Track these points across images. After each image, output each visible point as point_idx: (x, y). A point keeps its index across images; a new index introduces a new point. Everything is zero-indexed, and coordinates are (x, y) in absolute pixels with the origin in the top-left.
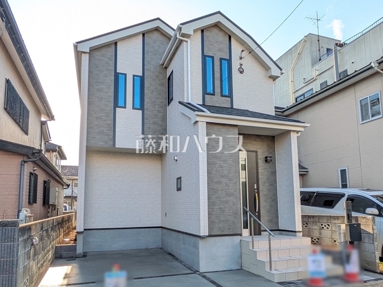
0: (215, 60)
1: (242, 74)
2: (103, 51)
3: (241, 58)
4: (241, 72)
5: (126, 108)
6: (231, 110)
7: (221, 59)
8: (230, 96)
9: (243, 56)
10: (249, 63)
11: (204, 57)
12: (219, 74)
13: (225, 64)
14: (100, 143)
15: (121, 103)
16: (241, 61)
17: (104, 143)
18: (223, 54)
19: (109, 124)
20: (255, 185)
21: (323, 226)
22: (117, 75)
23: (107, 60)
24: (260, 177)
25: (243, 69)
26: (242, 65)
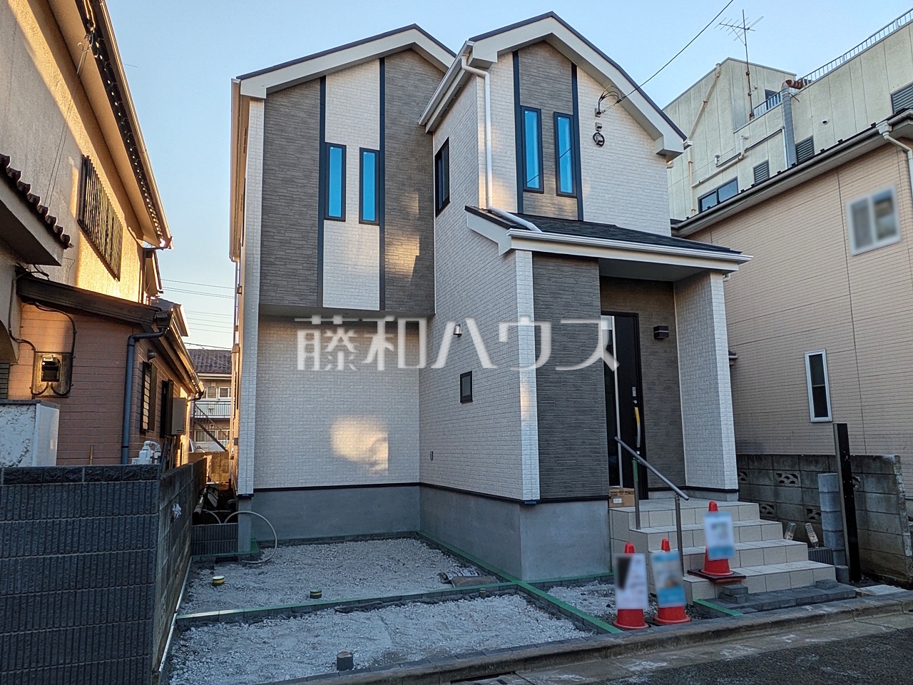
0: (543, 117)
1: (601, 148)
2: (296, 96)
3: (599, 113)
4: (600, 144)
5: (345, 221)
6: (579, 226)
7: (556, 115)
8: (577, 194)
9: (602, 109)
10: (616, 126)
11: (520, 111)
13: (564, 125)
14: (289, 298)
15: (334, 210)
16: (599, 120)
17: (296, 298)
18: (559, 104)
19: (309, 257)
20: (634, 388)
21: (782, 478)
22: (325, 148)
23: (305, 116)
24: (643, 370)
25: (602, 136)
26: (601, 127)
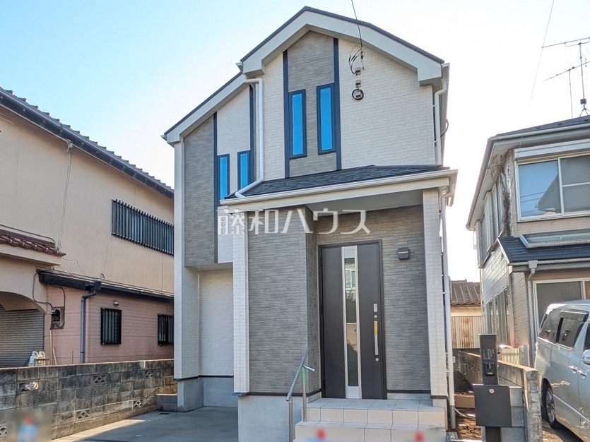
0: (307, 95)
1: (361, 102)
6: (340, 175)
7: (319, 89)
8: (336, 149)
11: (288, 96)
12: (316, 116)
13: (326, 93)
16: (359, 78)
18: (323, 78)
20: (375, 305)
24: (386, 289)
25: (361, 91)
26: (359, 84)
